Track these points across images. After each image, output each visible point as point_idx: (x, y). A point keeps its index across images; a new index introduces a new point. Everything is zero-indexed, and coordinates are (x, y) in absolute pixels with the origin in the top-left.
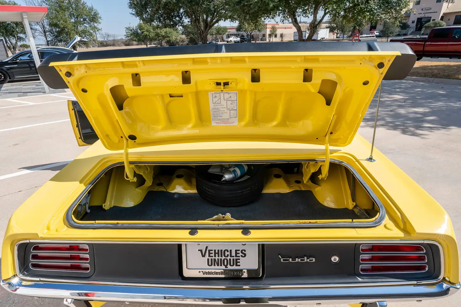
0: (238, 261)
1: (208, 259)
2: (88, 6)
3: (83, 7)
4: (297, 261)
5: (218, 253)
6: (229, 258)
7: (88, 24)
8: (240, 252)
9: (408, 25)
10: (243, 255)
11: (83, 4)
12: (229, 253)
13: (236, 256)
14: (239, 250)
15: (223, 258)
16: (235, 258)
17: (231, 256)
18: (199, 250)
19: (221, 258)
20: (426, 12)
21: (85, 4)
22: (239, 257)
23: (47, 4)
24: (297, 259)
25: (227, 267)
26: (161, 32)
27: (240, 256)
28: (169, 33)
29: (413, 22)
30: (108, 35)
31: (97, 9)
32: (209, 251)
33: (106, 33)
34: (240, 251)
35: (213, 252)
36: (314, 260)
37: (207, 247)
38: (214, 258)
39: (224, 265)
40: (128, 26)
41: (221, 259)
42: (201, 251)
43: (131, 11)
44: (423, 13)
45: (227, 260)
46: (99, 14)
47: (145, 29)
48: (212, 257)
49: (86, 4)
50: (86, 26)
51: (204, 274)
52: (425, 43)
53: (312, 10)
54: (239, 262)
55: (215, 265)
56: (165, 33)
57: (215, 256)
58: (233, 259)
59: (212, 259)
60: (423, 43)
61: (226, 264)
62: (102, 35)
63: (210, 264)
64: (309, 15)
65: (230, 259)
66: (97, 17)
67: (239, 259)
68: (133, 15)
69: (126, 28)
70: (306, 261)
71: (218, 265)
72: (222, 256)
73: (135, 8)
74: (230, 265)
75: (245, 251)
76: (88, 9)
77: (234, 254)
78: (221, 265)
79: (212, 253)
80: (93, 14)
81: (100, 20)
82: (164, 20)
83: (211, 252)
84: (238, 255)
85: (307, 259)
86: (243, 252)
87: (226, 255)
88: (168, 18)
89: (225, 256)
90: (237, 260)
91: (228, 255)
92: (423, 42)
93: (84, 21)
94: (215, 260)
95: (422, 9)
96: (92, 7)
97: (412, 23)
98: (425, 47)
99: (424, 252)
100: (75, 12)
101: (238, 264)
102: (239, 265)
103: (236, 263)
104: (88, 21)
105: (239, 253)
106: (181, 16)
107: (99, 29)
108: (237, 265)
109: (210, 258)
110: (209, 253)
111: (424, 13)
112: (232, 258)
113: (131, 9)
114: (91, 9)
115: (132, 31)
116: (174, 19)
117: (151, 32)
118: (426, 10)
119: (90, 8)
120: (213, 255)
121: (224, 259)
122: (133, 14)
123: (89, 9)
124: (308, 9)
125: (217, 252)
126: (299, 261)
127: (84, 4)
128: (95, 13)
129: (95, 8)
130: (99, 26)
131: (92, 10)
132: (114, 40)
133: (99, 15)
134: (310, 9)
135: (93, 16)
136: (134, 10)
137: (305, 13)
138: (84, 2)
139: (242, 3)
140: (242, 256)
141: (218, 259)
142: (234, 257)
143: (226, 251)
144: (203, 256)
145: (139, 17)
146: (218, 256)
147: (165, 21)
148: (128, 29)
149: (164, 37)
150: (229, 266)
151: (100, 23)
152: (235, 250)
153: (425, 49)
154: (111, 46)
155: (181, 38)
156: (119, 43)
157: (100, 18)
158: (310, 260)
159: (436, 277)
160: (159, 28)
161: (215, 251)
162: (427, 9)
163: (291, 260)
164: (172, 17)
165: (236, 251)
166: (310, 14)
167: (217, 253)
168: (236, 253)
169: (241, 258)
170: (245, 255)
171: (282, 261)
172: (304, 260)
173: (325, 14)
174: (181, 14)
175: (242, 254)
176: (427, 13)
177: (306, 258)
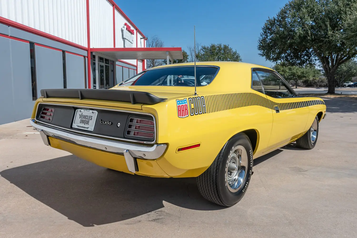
3: (229, 52)
11: (229, 49)
21: (231, 49)
23: (204, 51)
26: (297, 73)
28: (306, 73)
31: (239, 54)
42: (80, 115)
47: (280, 70)
49: (232, 50)
56: (302, 73)
76: (232, 53)
113: (260, 50)
117: (286, 72)
119: (234, 52)
122: (261, 55)
129: (237, 52)
131: (236, 54)
133: (240, 58)
135: (235, 58)
149: (300, 77)
155: (320, 79)
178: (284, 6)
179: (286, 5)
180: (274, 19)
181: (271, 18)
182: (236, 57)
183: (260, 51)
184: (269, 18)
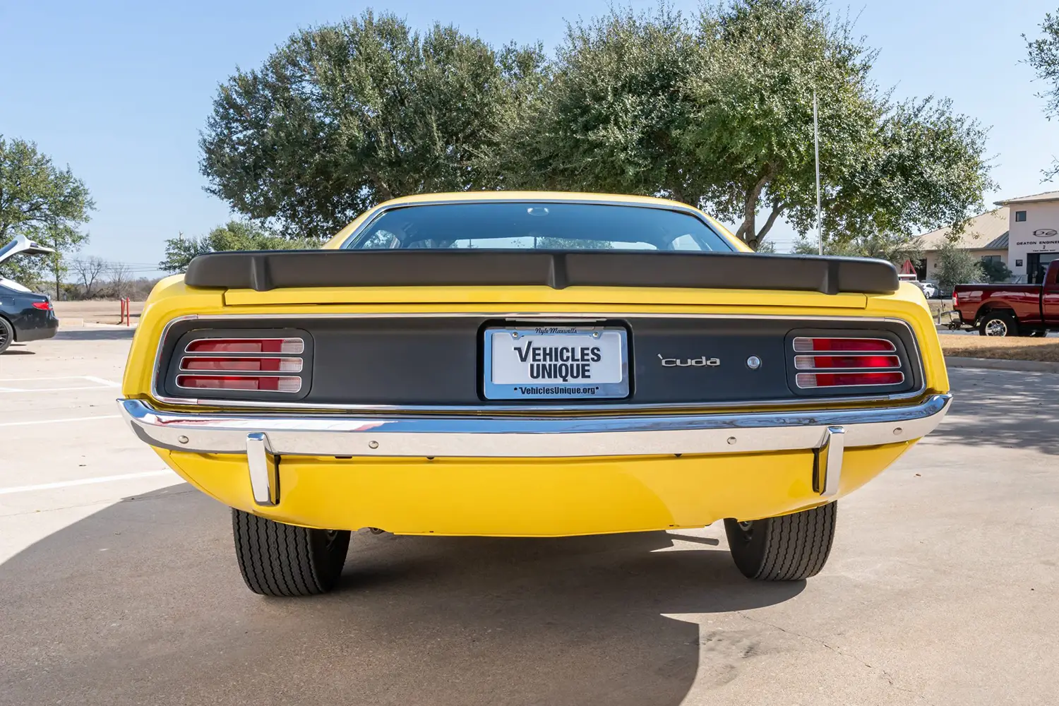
0: (586, 368)
1: (532, 366)
2: (54, 169)
3: (39, 170)
4: (689, 364)
5: (550, 354)
6: (569, 363)
7: (45, 221)
8: (589, 352)
9: (1006, 270)
10: (596, 358)
11: (39, 161)
12: (570, 354)
13: (583, 359)
14: (588, 349)
15: (560, 362)
16: (580, 363)
17: (573, 359)
18: (515, 349)
19: (556, 363)
20: (1045, 239)
21: (48, 161)
22: (588, 360)
24: (689, 360)
25: (567, 381)
27: (591, 360)
29: (1019, 264)
30: (99, 265)
31: (84, 180)
32: (534, 349)
33: (92, 258)
34: (590, 349)
35: (541, 352)
36: (718, 363)
37: (530, 343)
38: (542, 363)
39: (561, 376)
40: (176, 237)
41: (555, 365)
42: (519, 350)
43: (206, 181)
44: (1038, 243)
45: (566, 366)
46: (85, 194)
48: (540, 360)
49: (49, 164)
50: (36, 228)
51: (523, 393)
52: (1041, 296)
53: (740, 205)
54: (588, 371)
55: (543, 377)
57: (545, 360)
58: (578, 365)
59: (538, 365)
60: (1038, 296)
61: (564, 374)
62: (80, 263)
63: (535, 375)
64: (735, 217)
65: (572, 366)
66: (80, 202)
67: (588, 365)
68: (212, 194)
69: (169, 241)
70: (704, 363)
71: (550, 376)
72: (556, 360)
73: (221, 175)
74: (572, 376)
75: (598, 350)
76: (53, 177)
77: (578, 356)
78: (555, 377)
79: (539, 355)
80: (66, 191)
81: (87, 211)
82: (308, 213)
83: (537, 352)
84: (586, 357)
85: (707, 360)
86: (596, 351)
87: (565, 358)
88: (322, 209)
89: (562, 359)
90: (584, 366)
91: (568, 358)
92: (1036, 293)
93: (33, 210)
94: (544, 366)
95: (1035, 232)
96: (67, 172)
97: (1017, 265)
98: (1043, 306)
99: (894, 349)
100: (6, 184)
101: (587, 374)
102: (589, 377)
103: (583, 372)
104: (48, 212)
105: (588, 355)
106: (361, 206)
107: (81, 238)
108: (584, 376)
109: (535, 363)
110: (535, 355)
111: (1040, 243)
112: (575, 363)
113: (208, 175)
114: (65, 178)
115: (189, 250)
116: (339, 212)
118: (1044, 235)
119: (61, 173)
120: (541, 357)
121: (561, 365)
122: (213, 192)
123: (56, 178)
124: (730, 201)
125: (548, 352)
126: (693, 362)
127: (43, 162)
128: (74, 189)
129: (76, 175)
130: (81, 228)
131: (67, 182)
132: (117, 284)
133: (88, 197)
134: (735, 202)
135: (66, 196)
136: (218, 179)
137: (722, 211)
138: (44, 157)
139: (551, 165)
140: (593, 359)
141: (550, 365)
142: (578, 360)
143: (565, 351)
144: (524, 359)
145: (232, 200)
146: (551, 360)
147: (309, 216)
148: (176, 244)
150: (569, 377)
151: (87, 220)
152: (581, 348)
153: (1044, 312)
154: (102, 297)
156: (135, 290)
157: (91, 204)
158: (711, 363)
159: (919, 388)
160: (290, 234)
161: (545, 349)
162: (1046, 232)
163: (678, 362)
164: (335, 206)
165: (583, 349)
166: (735, 213)
167: (548, 354)
168: (583, 354)
169: (591, 362)
170: (599, 358)
171: (663, 363)
172: (701, 362)
173: (777, 211)
174: (364, 201)
175: (593, 356)
176: (1048, 242)
177: (704, 358)
178: (288, 43)
179: (294, 42)
180: (255, 78)
181: (246, 70)
182: (69, 190)
183: (211, 177)
184: (238, 69)
